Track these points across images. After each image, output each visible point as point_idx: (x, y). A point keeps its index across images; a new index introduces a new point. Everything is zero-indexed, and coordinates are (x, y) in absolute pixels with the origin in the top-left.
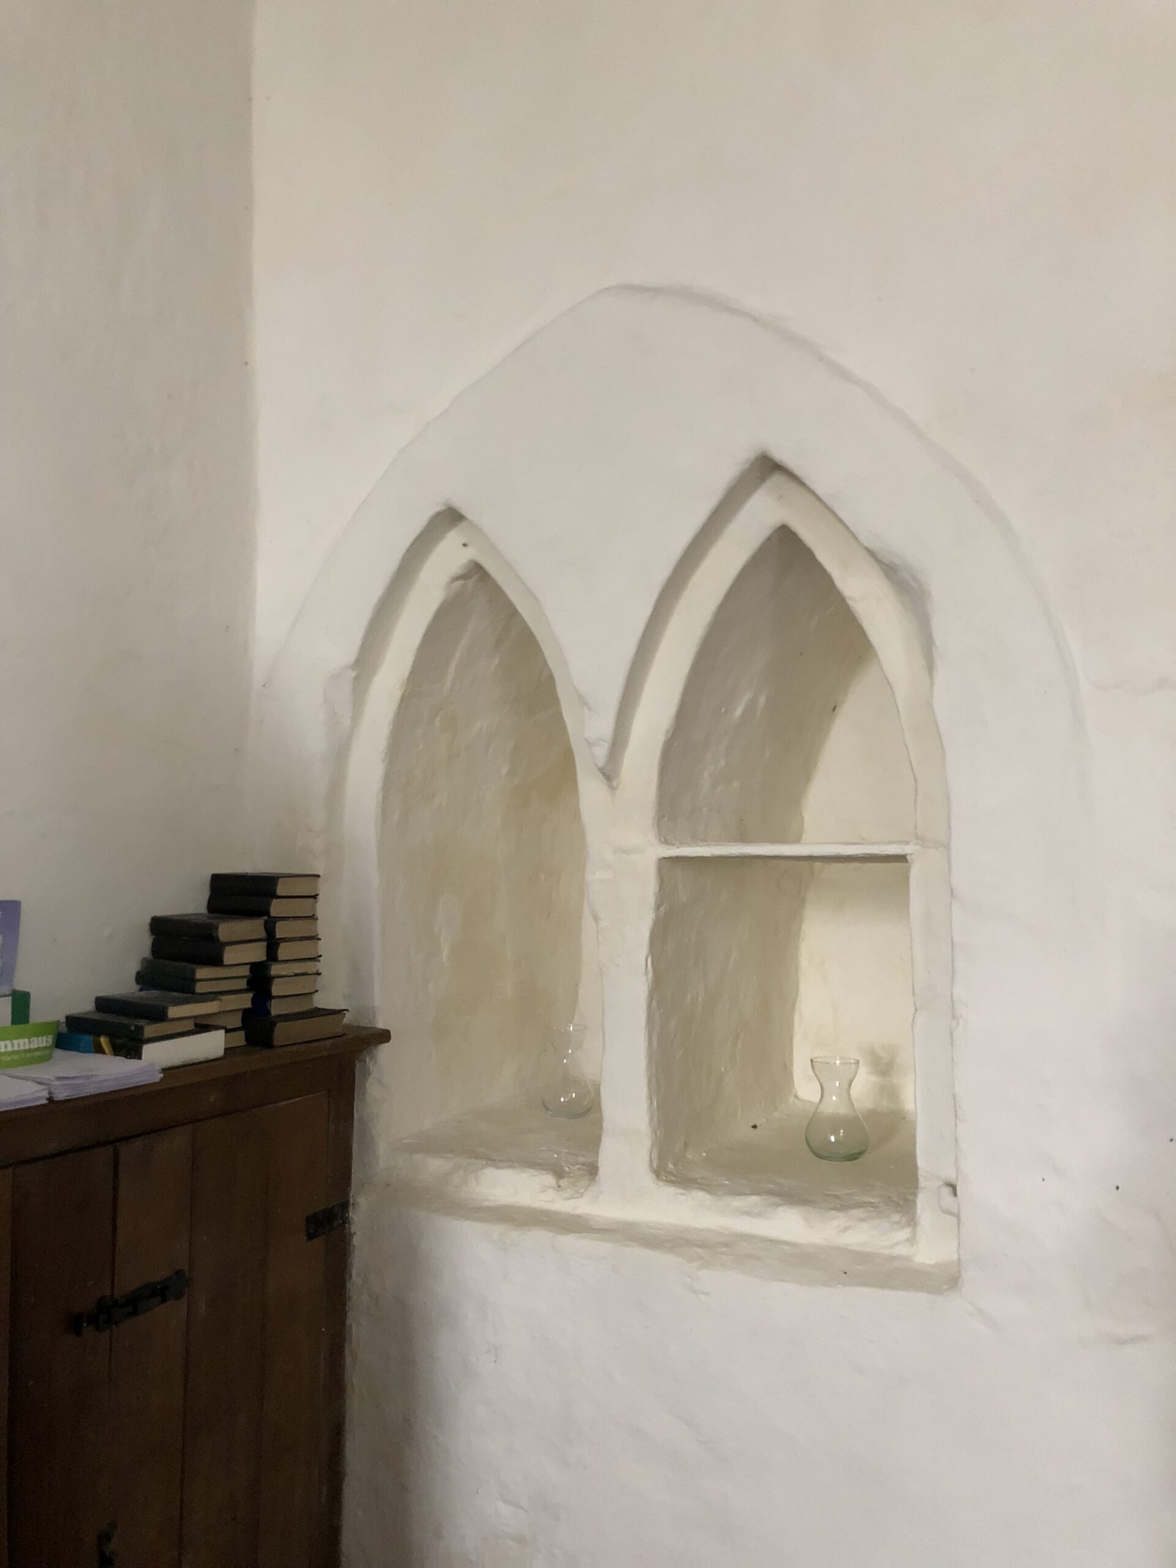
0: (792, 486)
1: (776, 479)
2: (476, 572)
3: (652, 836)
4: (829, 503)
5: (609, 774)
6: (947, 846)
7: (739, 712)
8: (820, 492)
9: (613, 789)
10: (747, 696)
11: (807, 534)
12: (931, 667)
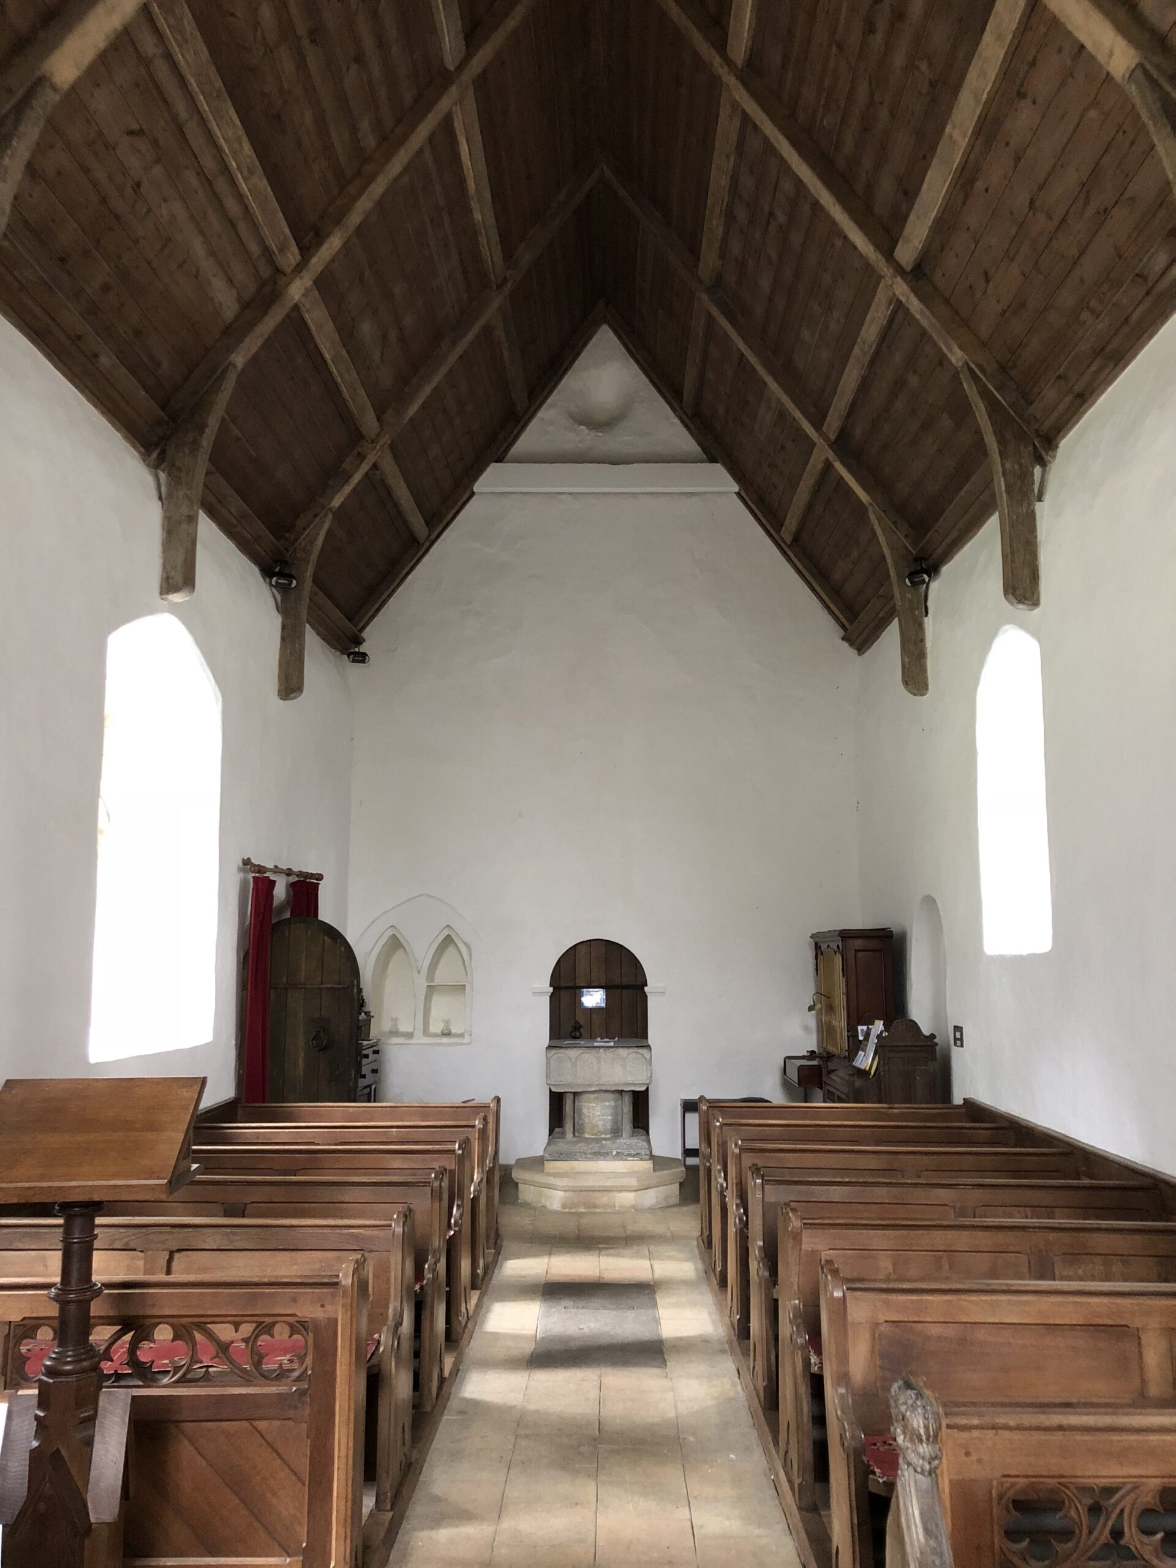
0: (451, 929)
1: (448, 928)
2: (395, 936)
3: (425, 982)
4: (457, 932)
5: (419, 972)
6: (472, 985)
8: (456, 930)
9: (419, 974)
11: (453, 936)
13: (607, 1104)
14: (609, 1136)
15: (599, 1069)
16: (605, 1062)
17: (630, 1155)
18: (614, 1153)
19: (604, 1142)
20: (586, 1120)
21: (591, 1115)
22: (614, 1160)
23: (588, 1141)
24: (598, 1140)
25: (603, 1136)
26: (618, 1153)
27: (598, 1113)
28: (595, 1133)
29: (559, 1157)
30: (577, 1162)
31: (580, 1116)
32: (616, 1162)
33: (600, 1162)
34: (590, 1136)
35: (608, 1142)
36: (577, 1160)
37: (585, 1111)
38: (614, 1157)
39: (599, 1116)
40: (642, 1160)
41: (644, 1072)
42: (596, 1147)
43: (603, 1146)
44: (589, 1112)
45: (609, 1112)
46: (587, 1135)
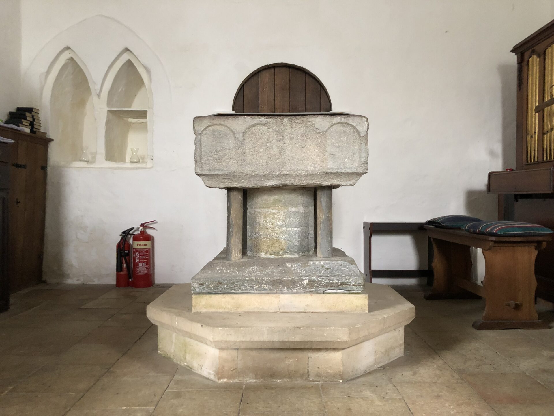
0: (131, 54)
1: (128, 52)
2: (72, 59)
3: (106, 106)
4: (137, 57)
5: (99, 96)
6: (153, 109)
7: (120, 90)
8: (136, 55)
9: (99, 98)
10: (121, 88)
11: (134, 61)
12: (151, 82)
13: (293, 209)
14: (296, 256)
15: (281, 151)
16: (291, 139)
17: (331, 285)
18: (305, 282)
19: (288, 265)
20: (262, 232)
21: (269, 225)
22: (305, 292)
23: (264, 263)
24: (280, 262)
25: (287, 256)
26: (312, 283)
27: (281, 223)
28: (276, 250)
29: (216, 287)
30: (244, 296)
31: (253, 227)
32: (309, 296)
33: (282, 296)
34: (268, 256)
35: (295, 265)
36: (245, 292)
37: (261, 220)
38: (305, 287)
39: (281, 226)
40: (350, 292)
41: (356, 155)
42: (276, 273)
43: (287, 271)
44: (266, 222)
45: (296, 221)
46: (263, 255)
